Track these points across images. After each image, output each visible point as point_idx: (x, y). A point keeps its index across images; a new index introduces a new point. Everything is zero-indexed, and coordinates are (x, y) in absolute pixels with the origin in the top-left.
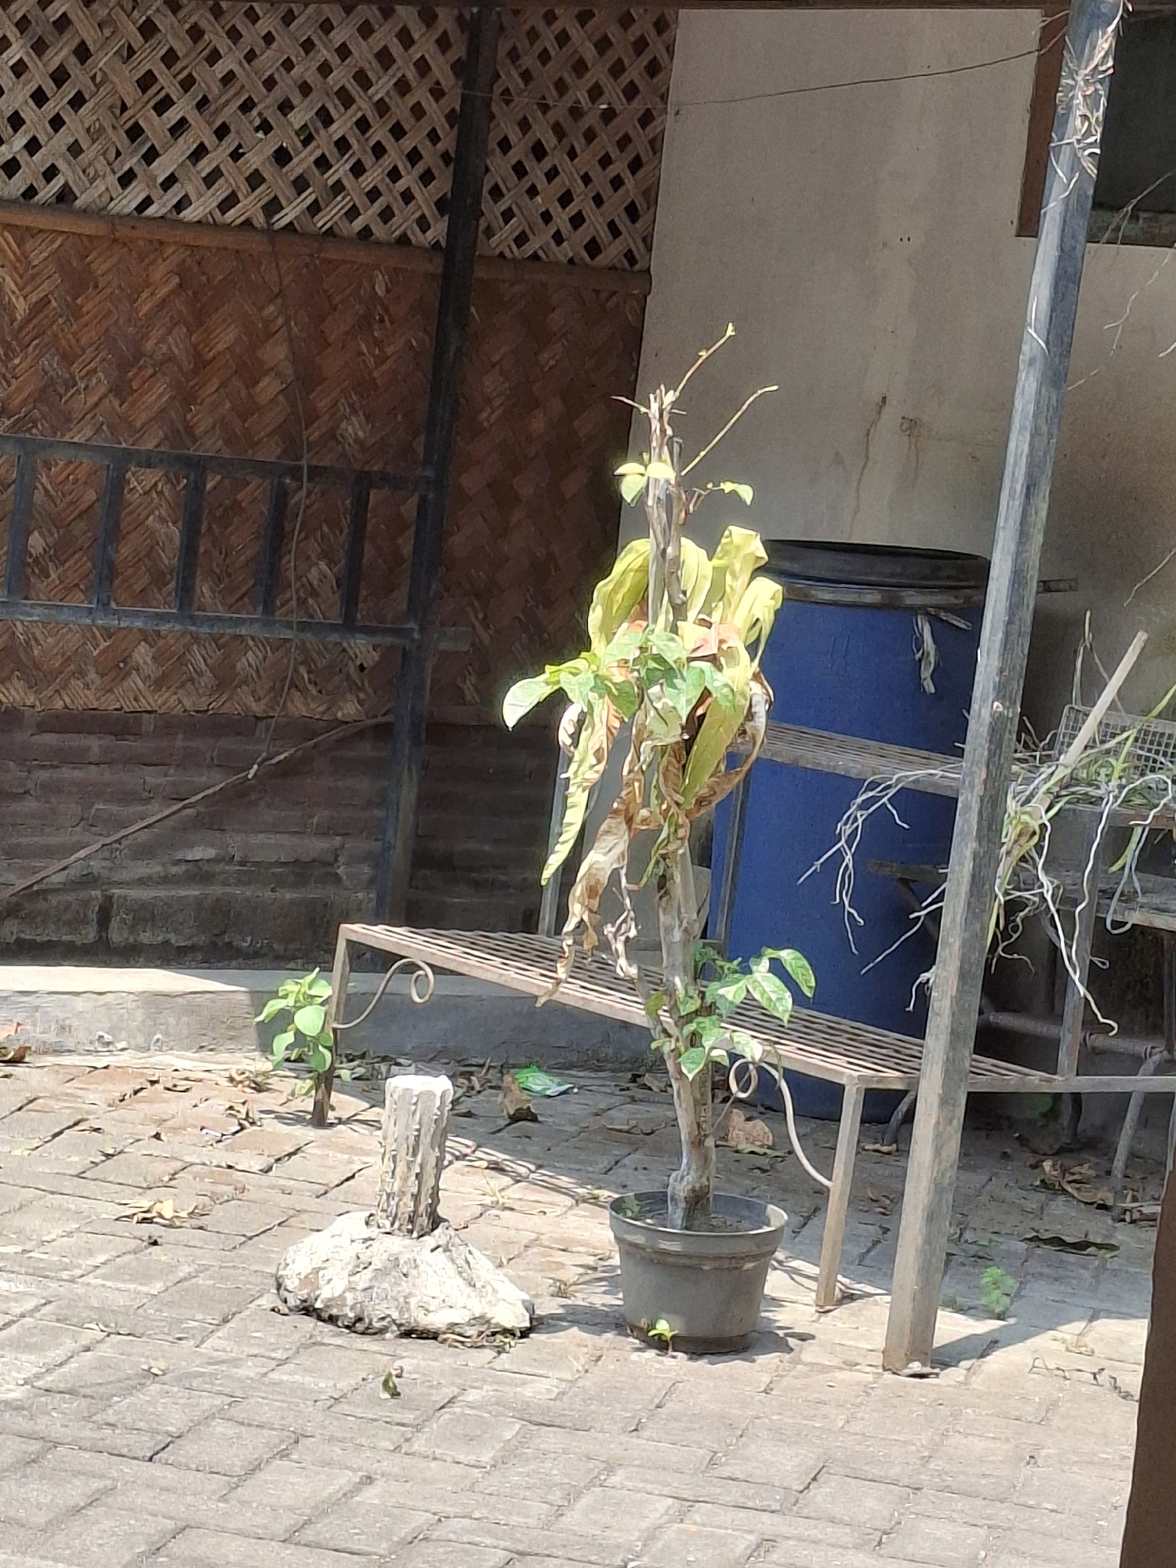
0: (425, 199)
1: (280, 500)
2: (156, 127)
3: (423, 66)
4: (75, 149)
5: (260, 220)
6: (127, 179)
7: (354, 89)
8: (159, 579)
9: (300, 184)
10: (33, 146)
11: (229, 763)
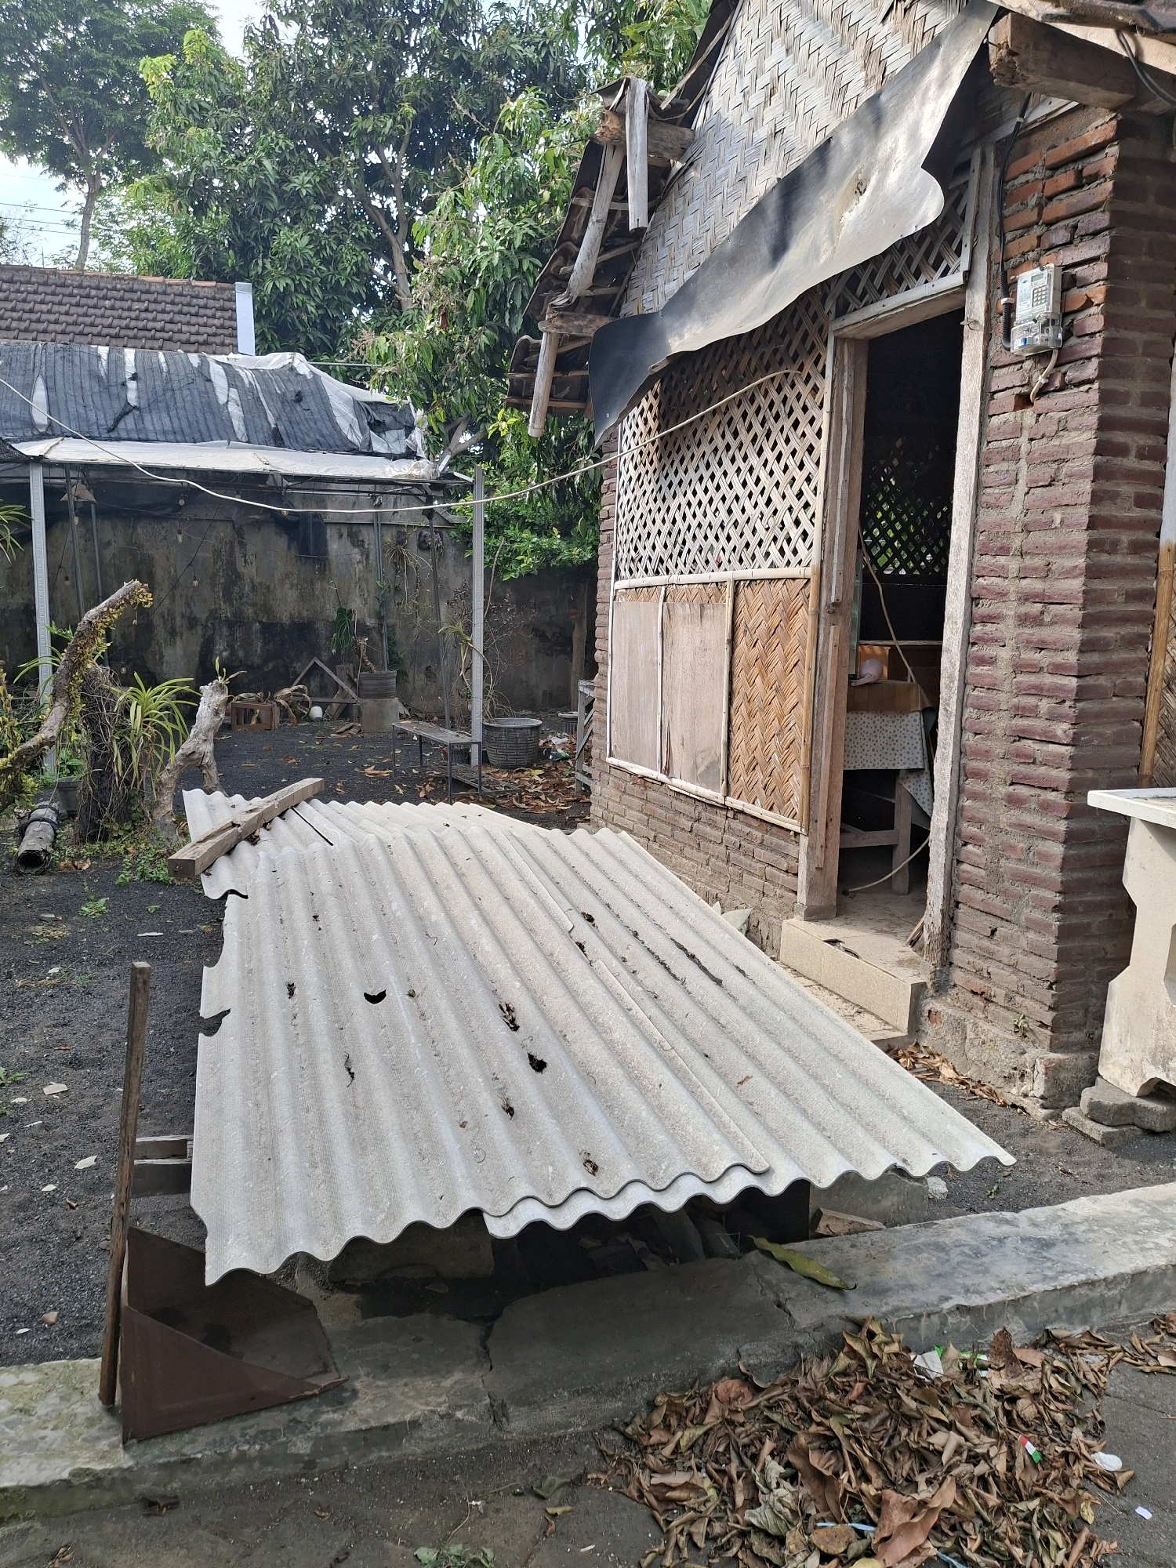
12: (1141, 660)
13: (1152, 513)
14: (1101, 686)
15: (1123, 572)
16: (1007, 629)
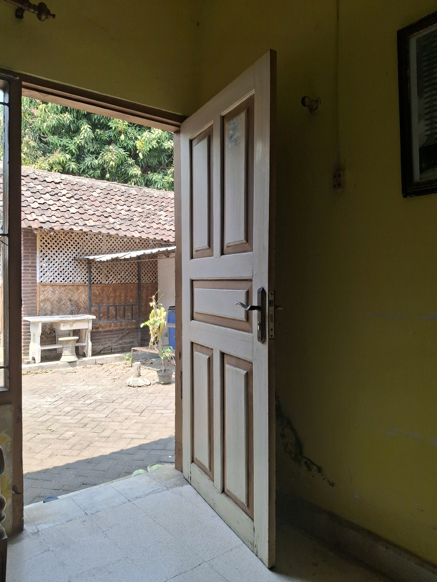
0: (136, 279)
1: (124, 308)
2: (109, 275)
3: (134, 267)
4: (101, 278)
5: (120, 283)
6: (107, 280)
7: (128, 270)
8: (114, 317)
9: (123, 279)
10: (97, 278)
11: (122, 333)
12: (35, 299)
13: (35, 278)
14: (28, 303)
15: (30, 286)
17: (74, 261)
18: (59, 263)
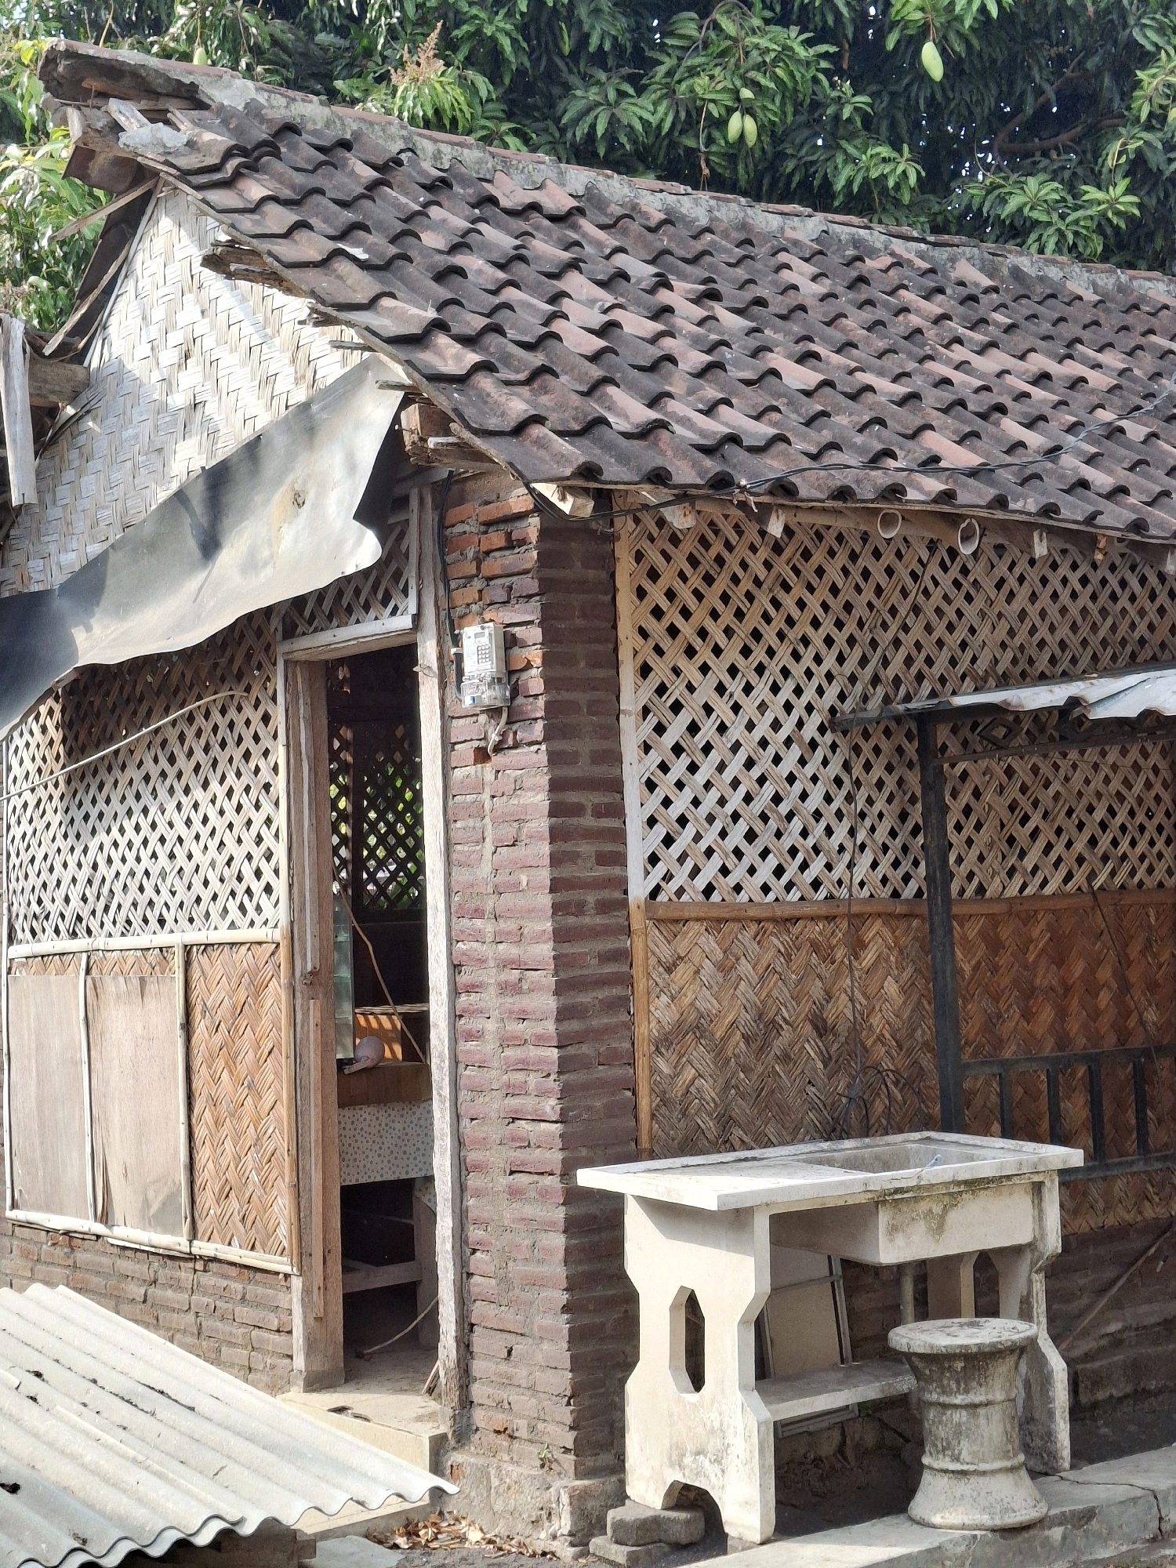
0: (1169, 856)
2: (1022, 834)
4: (981, 858)
5: (1087, 885)
6: (1011, 873)
9: (1104, 858)
12: (625, 1024)
13: (617, 871)
14: (584, 1055)
16: (489, 999)
17: (829, 737)
18: (755, 757)
